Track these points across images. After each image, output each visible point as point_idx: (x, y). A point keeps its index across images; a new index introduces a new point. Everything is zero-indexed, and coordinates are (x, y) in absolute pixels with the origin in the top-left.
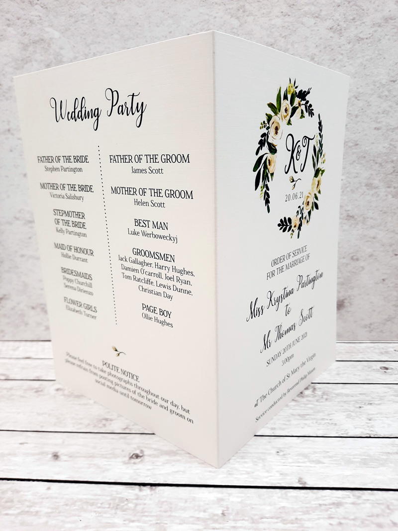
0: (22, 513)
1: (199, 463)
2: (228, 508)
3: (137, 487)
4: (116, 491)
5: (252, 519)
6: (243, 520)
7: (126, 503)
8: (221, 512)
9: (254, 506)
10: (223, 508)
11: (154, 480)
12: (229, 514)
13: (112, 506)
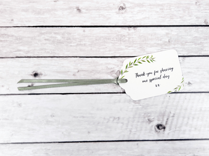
0: (78, 45)
1: (156, 12)
2: (171, 38)
3: (127, 28)
4: (118, 31)
5: (182, 43)
6: (178, 44)
7: (124, 37)
8: (168, 40)
9: (183, 37)
10: (169, 38)
11: (135, 23)
12: (172, 41)
13: (118, 39)
